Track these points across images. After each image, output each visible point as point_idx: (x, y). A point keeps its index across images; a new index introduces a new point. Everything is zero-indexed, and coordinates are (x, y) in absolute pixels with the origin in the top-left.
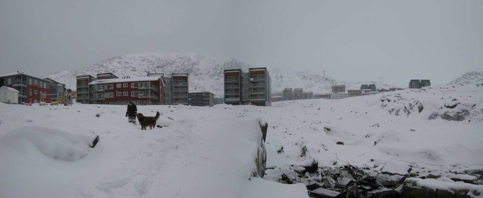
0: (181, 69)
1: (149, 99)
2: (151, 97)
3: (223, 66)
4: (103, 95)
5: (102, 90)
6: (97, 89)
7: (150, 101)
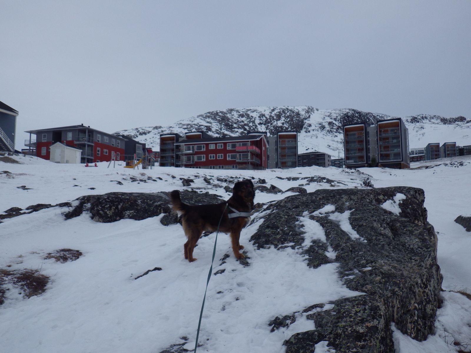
0: (289, 126)
1: (248, 163)
2: (252, 160)
3: (342, 120)
4: (193, 157)
5: (191, 152)
6: (185, 150)
7: (250, 166)
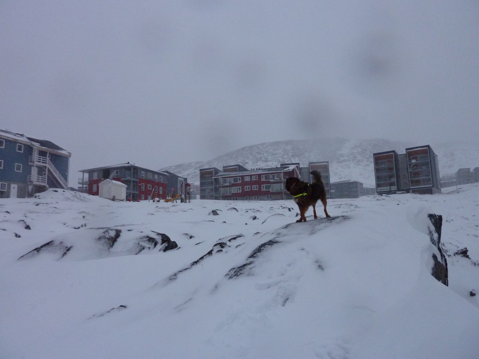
1: (282, 193)
4: (230, 190)
5: (228, 184)
6: (223, 183)
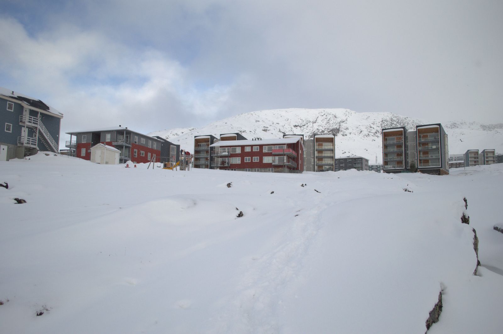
0: (325, 129)
2: (288, 164)
3: (380, 124)
6: (221, 152)
